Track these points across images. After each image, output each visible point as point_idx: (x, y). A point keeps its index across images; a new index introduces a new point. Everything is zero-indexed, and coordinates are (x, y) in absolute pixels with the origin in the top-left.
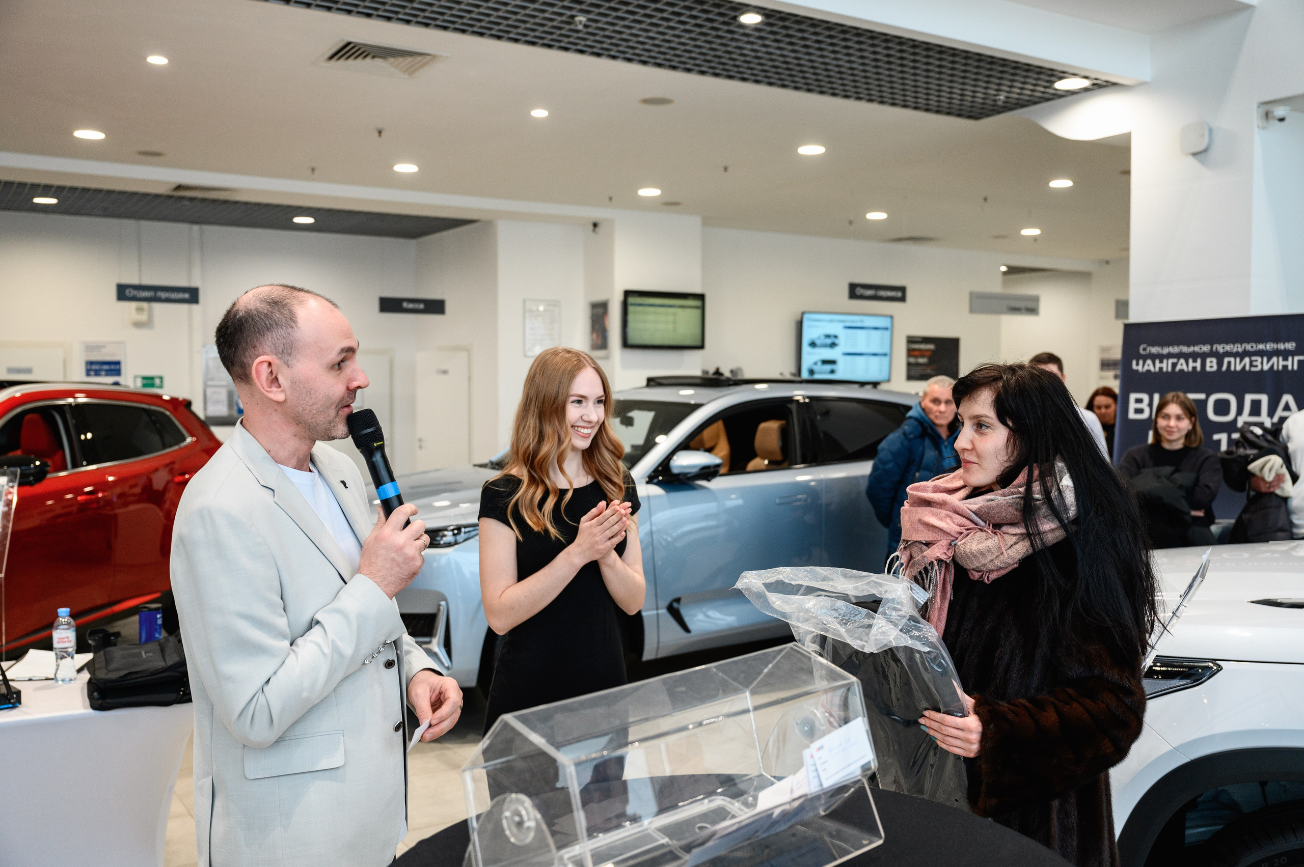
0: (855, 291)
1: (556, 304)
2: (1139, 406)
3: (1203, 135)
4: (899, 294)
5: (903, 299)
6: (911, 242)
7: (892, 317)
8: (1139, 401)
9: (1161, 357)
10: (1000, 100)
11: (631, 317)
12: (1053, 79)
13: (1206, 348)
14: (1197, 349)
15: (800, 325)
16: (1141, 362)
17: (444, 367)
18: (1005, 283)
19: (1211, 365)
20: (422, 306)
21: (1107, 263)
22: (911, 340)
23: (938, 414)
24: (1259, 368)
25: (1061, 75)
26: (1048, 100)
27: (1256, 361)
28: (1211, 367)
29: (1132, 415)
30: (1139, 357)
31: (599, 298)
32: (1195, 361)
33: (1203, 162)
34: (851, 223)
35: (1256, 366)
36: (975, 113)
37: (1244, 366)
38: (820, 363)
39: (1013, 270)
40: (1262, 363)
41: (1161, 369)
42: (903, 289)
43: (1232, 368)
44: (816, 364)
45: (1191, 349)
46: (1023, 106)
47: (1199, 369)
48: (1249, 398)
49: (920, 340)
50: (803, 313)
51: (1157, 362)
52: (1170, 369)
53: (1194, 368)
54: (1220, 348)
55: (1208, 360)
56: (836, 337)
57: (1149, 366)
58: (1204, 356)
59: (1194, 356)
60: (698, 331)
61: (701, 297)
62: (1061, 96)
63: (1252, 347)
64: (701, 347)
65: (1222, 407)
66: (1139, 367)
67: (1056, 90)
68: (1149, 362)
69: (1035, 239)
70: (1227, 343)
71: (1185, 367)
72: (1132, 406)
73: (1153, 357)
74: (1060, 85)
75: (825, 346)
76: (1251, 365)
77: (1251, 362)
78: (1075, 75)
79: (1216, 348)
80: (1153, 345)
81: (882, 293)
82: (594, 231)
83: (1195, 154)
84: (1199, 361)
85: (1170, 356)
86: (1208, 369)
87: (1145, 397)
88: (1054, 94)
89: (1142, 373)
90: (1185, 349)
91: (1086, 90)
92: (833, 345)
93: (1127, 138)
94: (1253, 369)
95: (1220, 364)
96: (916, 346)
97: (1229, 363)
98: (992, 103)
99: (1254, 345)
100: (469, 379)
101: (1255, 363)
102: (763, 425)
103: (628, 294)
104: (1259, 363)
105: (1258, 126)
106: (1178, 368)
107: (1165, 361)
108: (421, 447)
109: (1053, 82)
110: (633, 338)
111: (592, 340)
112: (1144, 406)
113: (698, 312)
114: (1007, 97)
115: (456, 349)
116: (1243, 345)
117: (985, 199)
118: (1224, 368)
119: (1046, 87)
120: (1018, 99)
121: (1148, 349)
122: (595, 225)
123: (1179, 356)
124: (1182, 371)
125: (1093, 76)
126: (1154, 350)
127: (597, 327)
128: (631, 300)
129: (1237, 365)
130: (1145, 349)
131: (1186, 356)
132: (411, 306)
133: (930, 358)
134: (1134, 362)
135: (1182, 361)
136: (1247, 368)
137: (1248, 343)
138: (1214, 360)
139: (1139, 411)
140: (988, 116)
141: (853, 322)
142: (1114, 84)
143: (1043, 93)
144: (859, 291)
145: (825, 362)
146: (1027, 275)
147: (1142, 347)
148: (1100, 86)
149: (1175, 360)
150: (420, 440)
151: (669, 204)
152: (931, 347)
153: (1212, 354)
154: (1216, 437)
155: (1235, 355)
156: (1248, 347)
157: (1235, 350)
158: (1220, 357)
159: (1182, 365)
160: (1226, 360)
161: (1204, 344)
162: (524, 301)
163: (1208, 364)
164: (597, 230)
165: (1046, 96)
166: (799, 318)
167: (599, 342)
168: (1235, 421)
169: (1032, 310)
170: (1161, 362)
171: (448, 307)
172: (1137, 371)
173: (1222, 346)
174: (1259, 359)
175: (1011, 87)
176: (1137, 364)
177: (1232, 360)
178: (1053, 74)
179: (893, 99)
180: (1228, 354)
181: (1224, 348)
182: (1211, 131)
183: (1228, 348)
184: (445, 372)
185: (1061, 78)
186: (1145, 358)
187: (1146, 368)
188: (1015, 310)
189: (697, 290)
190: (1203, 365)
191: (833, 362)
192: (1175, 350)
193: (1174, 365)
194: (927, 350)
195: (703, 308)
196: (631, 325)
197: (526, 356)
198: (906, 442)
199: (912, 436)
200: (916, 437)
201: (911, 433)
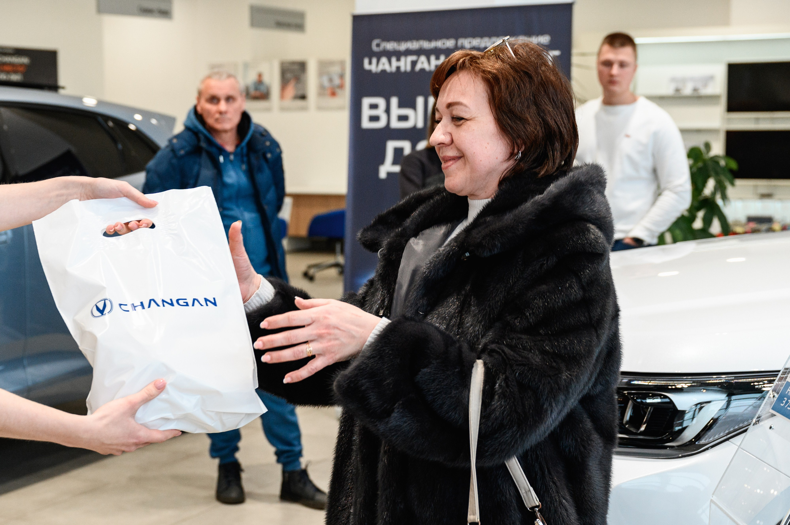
2: (374, 112)
8: (374, 106)
9: (398, 55)
13: (450, 43)
14: (438, 44)
16: (374, 60)
22: (2, 52)
23: (217, 116)
29: (366, 124)
30: (371, 54)
32: (438, 58)
41: (398, 68)
45: (433, 44)
49: (10, 51)
51: (394, 60)
52: (409, 68)
54: (466, 43)
57: (384, 65)
58: (447, 52)
59: (437, 52)
66: (372, 66)
68: (384, 60)
70: (474, 37)
71: (426, 66)
72: (366, 112)
73: (389, 55)
79: (462, 43)
80: (388, 40)
85: (408, 53)
87: (381, 102)
89: (376, 74)
90: (426, 45)
96: (7, 59)
106: (418, 67)
107: (403, 59)
112: (380, 112)
121: (383, 45)
123: (419, 52)
124: (422, 70)
126: (390, 46)
130: (378, 45)
131: (427, 53)
133: (25, 74)
134: (366, 61)
135: (423, 58)
139: (374, 119)
147: (375, 42)
149: (414, 58)
152: (25, 60)
157: (482, 45)
159: (423, 64)
161: (447, 39)
169: (166, 13)
170: (398, 60)
172: (370, 71)
173: (468, 39)
176: (370, 63)
181: (469, 42)
183: (476, 42)
186: (379, 56)
187: (381, 68)
188: (147, 12)
192: (414, 45)
193: (414, 63)
194: (21, 65)
198: (174, 161)
199: (182, 152)
200: (188, 154)
201: (182, 148)
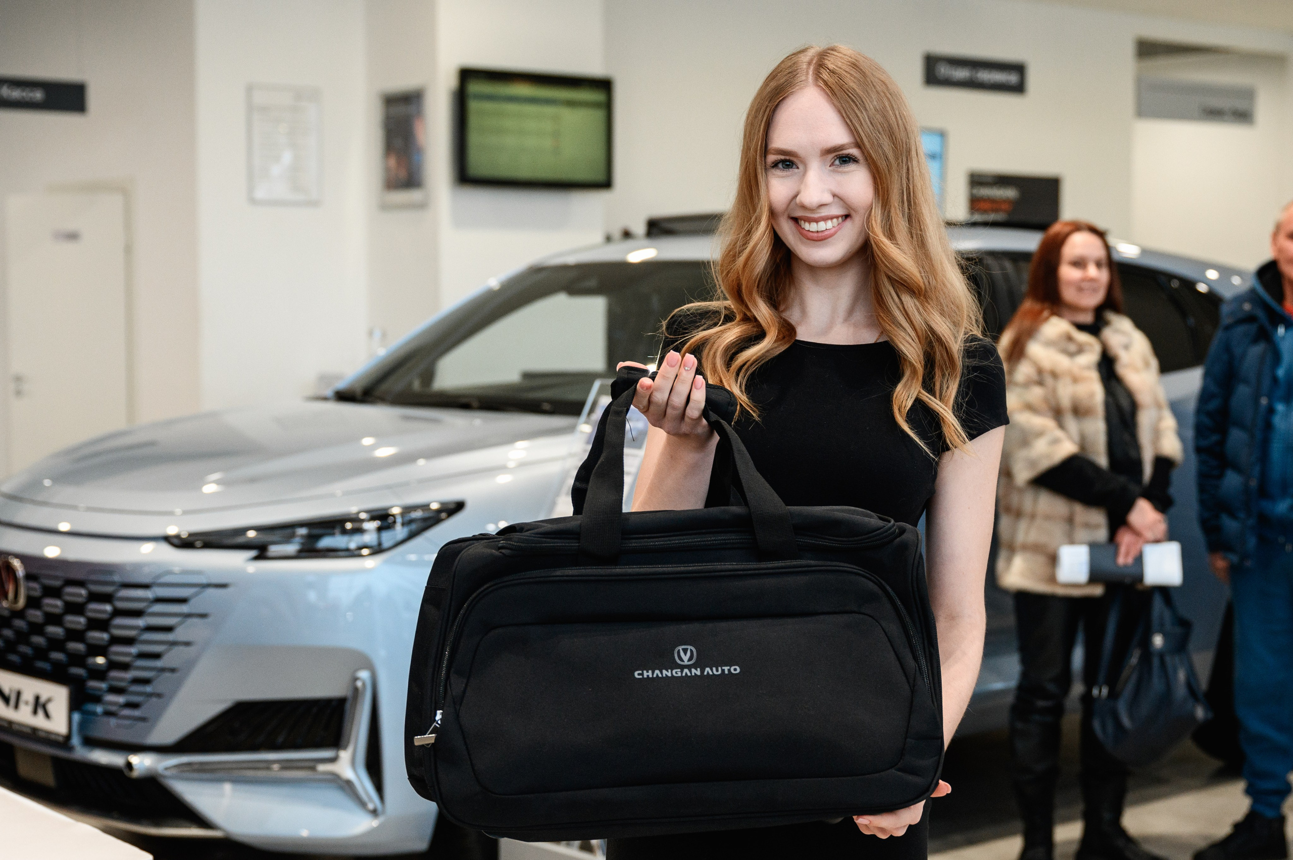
0: (936, 70)
1: (313, 96)
4: (1013, 78)
5: (1019, 88)
7: (947, 132)
11: (473, 121)
17: (71, 226)
18: (1154, 68)
20: (38, 95)
22: (977, 180)
31: (401, 83)
42: (1019, 69)
49: (990, 180)
60: (598, 153)
61: (604, 85)
64: (606, 184)
81: (985, 76)
96: (984, 192)
100: (128, 250)
103: (467, 75)
108: (19, 393)
110: (479, 164)
111: (387, 170)
113: (599, 115)
115: (93, 188)
127: (396, 143)
128: (474, 87)
133: (1010, 214)
144: (944, 70)
150: (18, 379)
152: (1010, 193)
162: (250, 89)
167: (402, 174)
169: (1243, 116)
171: (93, 98)
184: (72, 236)
188: (1213, 114)
189: (597, 71)
194: (1004, 199)
195: (608, 107)
196: (474, 139)
197: (253, 201)
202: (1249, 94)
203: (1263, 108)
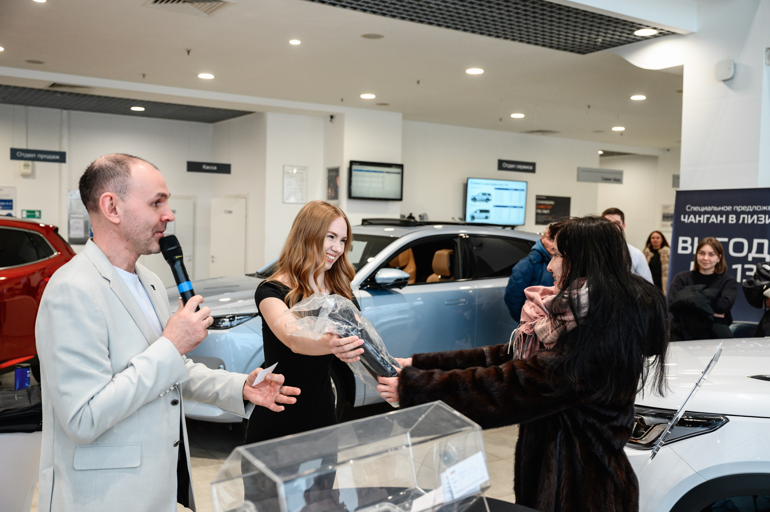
0: (502, 165)
1: (305, 168)
2: (685, 245)
3: (730, 69)
4: (531, 168)
5: (533, 171)
6: (540, 134)
7: (527, 182)
8: (685, 242)
9: (700, 214)
10: (598, 41)
11: (354, 179)
12: (633, 29)
13: (729, 208)
14: (723, 208)
15: (466, 186)
16: (687, 216)
17: (230, 209)
18: (601, 162)
19: (732, 219)
20: (215, 168)
21: (668, 150)
22: (539, 198)
24: (763, 222)
25: (639, 26)
26: (630, 42)
27: (761, 217)
28: (732, 221)
29: (680, 251)
30: (685, 213)
31: (333, 165)
32: (722, 217)
33: (730, 86)
34: (501, 120)
35: (761, 221)
36: (583, 50)
37: (754, 221)
38: (478, 212)
39: (607, 154)
40: (765, 219)
41: (699, 221)
42: (533, 165)
43: (746, 222)
44: (476, 212)
45: (719, 209)
46: (614, 46)
47: (724, 222)
48: (756, 242)
49: (544, 198)
50: (468, 179)
51: (697, 216)
52: (705, 221)
53: (721, 221)
54: (738, 208)
55: (730, 216)
56: (489, 195)
57: (692, 219)
58: (727, 213)
59: (721, 213)
60: (399, 189)
61: (401, 166)
62: (638, 40)
63: (759, 208)
64: (401, 199)
65: (738, 247)
66: (685, 219)
67: (635, 36)
68: (692, 216)
69: (621, 133)
70: (743, 206)
71: (715, 220)
72: (681, 245)
73: (695, 213)
74: (638, 33)
75: (482, 200)
76: (758, 220)
77: (758, 218)
78: (647, 26)
79: (736, 208)
80: (695, 206)
81: (520, 167)
82: (331, 121)
83: (724, 81)
84: (724, 216)
85: (705, 213)
86: (730, 222)
87: (689, 239)
88: (634, 39)
89: (687, 223)
90: (716, 209)
91: (655, 36)
92: (488, 200)
93: (681, 68)
94: (759, 223)
95: (738, 219)
96: (542, 202)
97: (744, 218)
98: (594, 43)
99: (760, 207)
100: (246, 217)
101: (760, 219)
102: (438, 252)
103: (352, 163)
104: (763, 219)
105: (766, 63)
106: (711, 220)
107: (702, 216)
109: (634, 31)
110: (356, 192)
111: (328, 193)
112: (688, 245)
113: (399, 176)
114: (603, 40)
115: (238, 197)
116: (753, 207)
117: (589, 107)
118: (741, 222)
119: (629, 34)
120: (610, 41)
121: (692, 208)
122: (332, 117)
123: (712, 213)
124: (713, 223)
125: (660, 27)
126: (696, 209)
127: (332, 185)
128: (354, 167)
129: (749, 220)
130: (689, 208)
131: (716, 213)
132: (208, 168)
133: (551, 210)
134: (682, 216)
135: (713, 216)
136: (755, 222)
137: (756, 206)
138: (734, 216)
139: (685, 248)
140: (591, 52)
141: (501, 185)
142: (673, 33)
143: (627, 37)
144: (505, 165)
145: (482, 211)
146: (615, 157)
147: (687, 206)
148: (664, 34)
149: (709, 216)
150: (213, 257)
151: (381, 105)
152: (552, 203)
153: (733, 212)
154: (734, 267)
155: (748, 213)
156: (756, 208)
157: (748, 210)
158: (738, 215)
159: (713, 219)
160: (742, 216)
161: (728, 206)
162: (284, 166)
163: (730, 219)
164: (333, 120)
165: (629, 40)
166: (466, 182)
167: (333, 194)
168: (747, 256)
169: (618, 181)
170: (700, 217)
171: (233, 169)
172: (684, 222)
173: (739, 207)
174: (763, 216)
175: (606, 33)
176: (684, 218)
177: (746, 216)
178: (634, 26)
179: (528, 39)
180: (743, 212)
181: (740, 208)
182: (735, 66)
183: (744, 208)
184: (230, 212)
185: (639, 29)
186: (689, 214)
187: (690, 220)
188: (607, 180)
189: (399, 162)
190: (727, 219)
191: (487, 211)
192: (709, 209)
193: (708, 219)
194: (549, 205)
195: (402, 174)
196: (354, 184)
197: (284, 203)
198: (531, 266)
199: (535, 262)
200: (538, 263)
201: (534, 260)
202: (621, 173)
203: (626, 178)
